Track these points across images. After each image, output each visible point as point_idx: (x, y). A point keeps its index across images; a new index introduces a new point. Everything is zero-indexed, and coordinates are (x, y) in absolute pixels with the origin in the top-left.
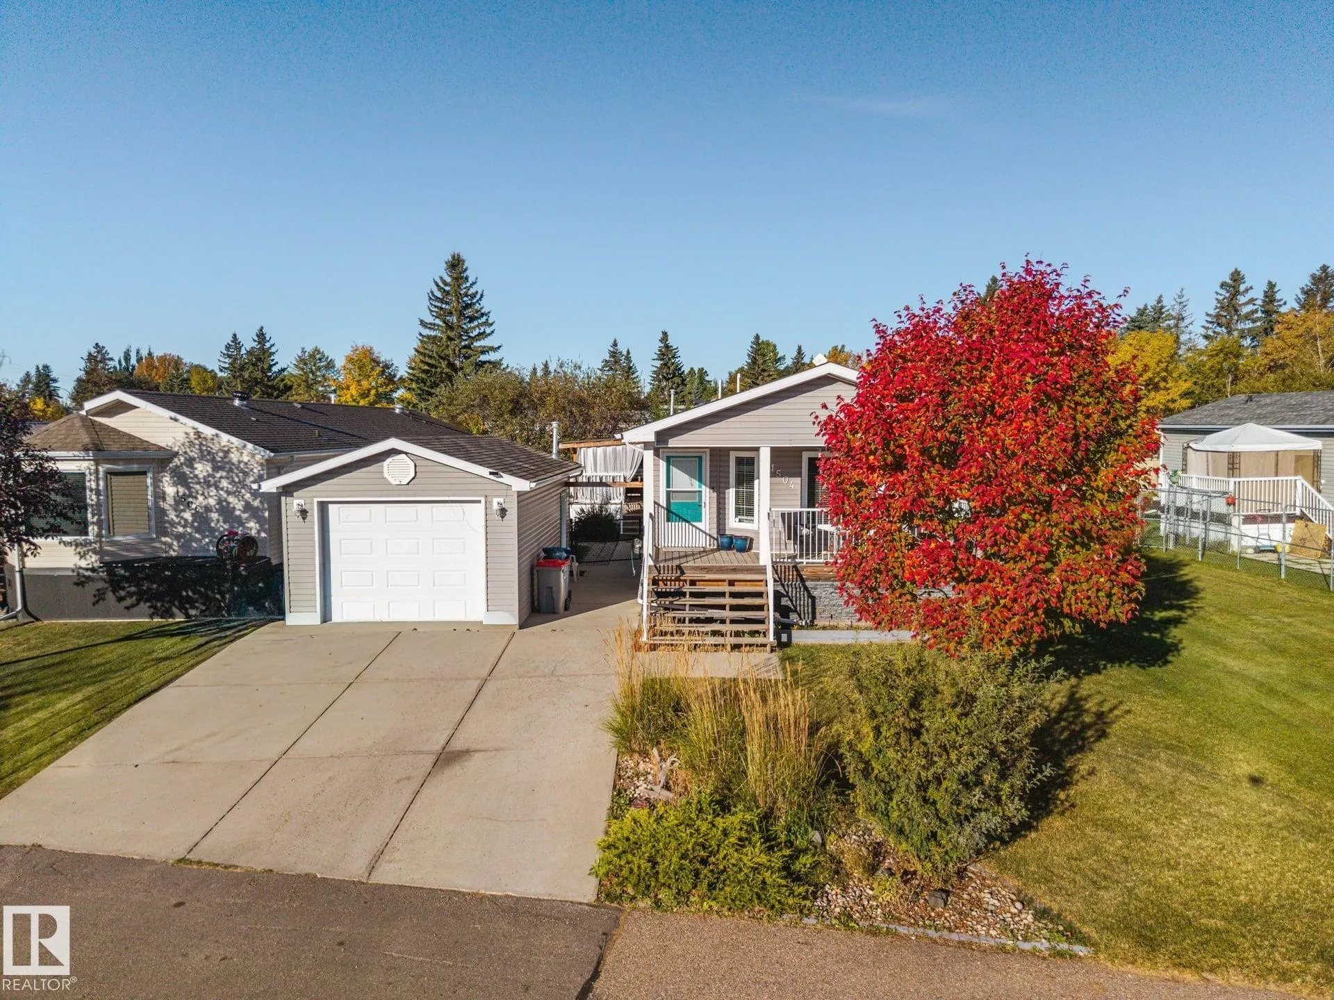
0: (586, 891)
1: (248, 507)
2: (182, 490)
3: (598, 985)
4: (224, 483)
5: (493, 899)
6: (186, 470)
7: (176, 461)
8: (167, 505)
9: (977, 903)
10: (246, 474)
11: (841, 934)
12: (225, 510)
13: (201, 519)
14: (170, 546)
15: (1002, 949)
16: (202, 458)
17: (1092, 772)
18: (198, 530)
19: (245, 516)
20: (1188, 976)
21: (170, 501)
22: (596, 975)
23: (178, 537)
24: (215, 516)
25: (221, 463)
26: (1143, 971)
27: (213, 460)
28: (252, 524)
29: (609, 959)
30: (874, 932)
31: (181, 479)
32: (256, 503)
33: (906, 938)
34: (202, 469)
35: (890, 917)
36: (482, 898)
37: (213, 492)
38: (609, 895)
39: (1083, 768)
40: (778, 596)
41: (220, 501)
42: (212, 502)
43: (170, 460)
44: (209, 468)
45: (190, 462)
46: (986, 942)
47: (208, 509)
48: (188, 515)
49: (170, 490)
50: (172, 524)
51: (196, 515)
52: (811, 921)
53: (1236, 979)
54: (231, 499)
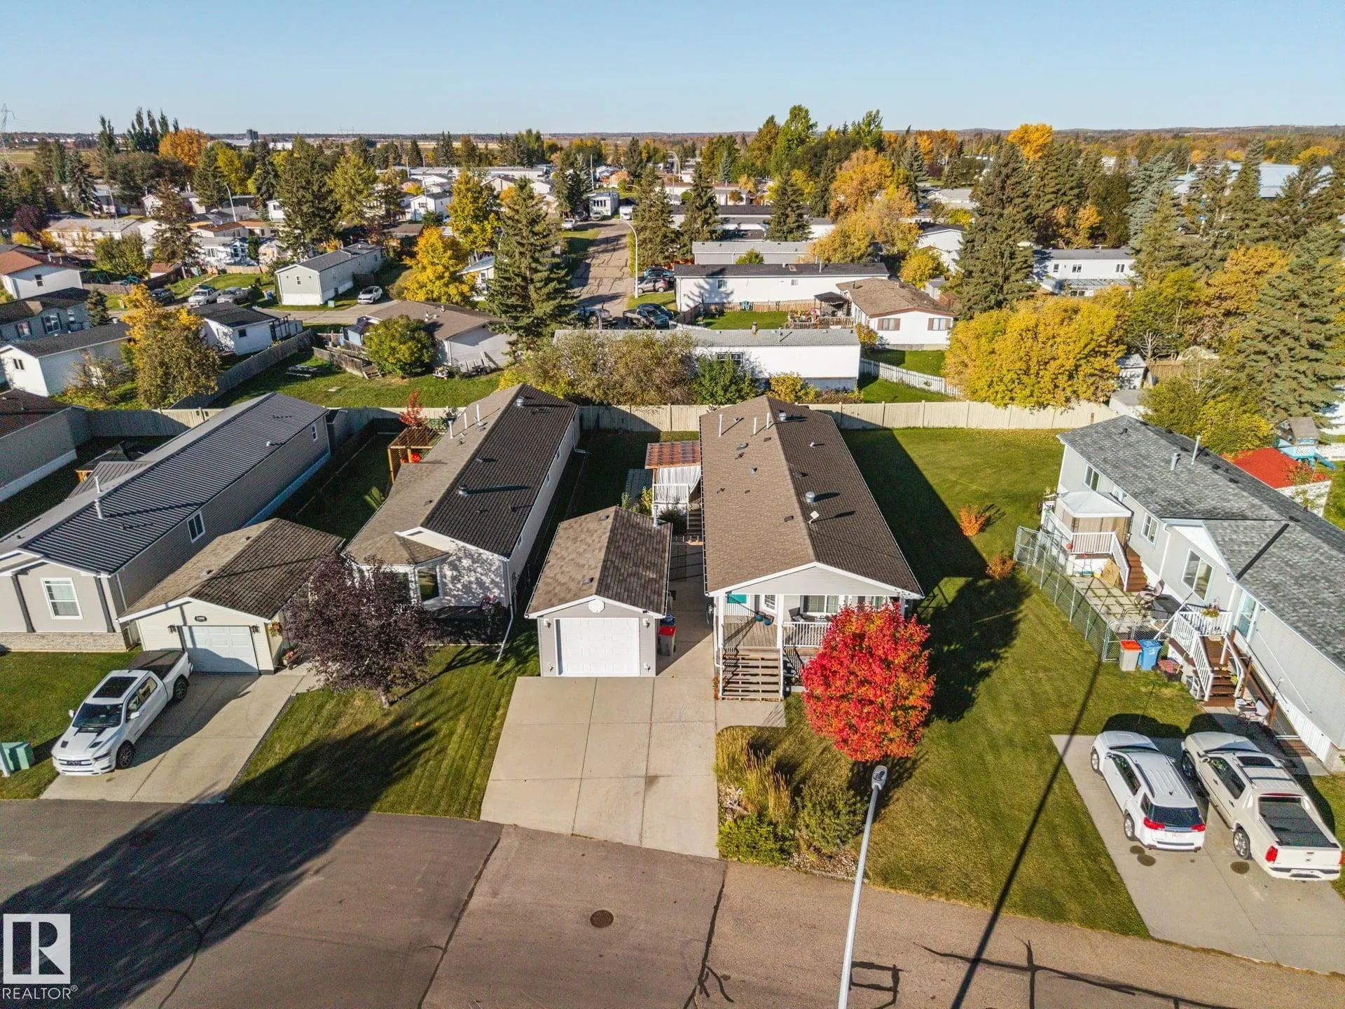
0: (715, 854)
1: (493, 582)
2: (455, 573)
3: (724, 890)
4: (479, 570)
5: (686, 856)
6: (457, 563)
7: (451, 559)
8: (448, 579)
9: (840, 861)
10: (491, 565)
11: (796, 873)
12: (480, 583)
13: (467, 588)
14: (450, 601)
15: (843, 880)
16: (466, 557)
17: (897, 800)
18: (465, 593)
19: (491, 586)
20: (893, 891)
21: (449, 578)
22: (723, 886)
23: (454, 596)
24: (474, 586)
25: (476, 560)
26: (881, 889)
27: (472, 558)
28: (495, 590)
29: (726, 881)
30: (806, 873)
31: (454, 567)
32: (498, 580)
33: (815, 875)
34: (466, 562)
35: (812, 867)
36: (682, 856)
37: (473, 574)
38: (723, 856)
39: (896, 797)
40: (785, 663)
41: (477, 579)
42: (473, 579)
43: (448, 558)
44: (470, 562)
45: (459, 559)
46: (839, 877)
47: (470, 582)
48: (459, 586)
49: (449, 573)
50: (450, 589)
51: (464, 586)
52: (787, 868)
53: (905, 892)
54: (483, 578)
